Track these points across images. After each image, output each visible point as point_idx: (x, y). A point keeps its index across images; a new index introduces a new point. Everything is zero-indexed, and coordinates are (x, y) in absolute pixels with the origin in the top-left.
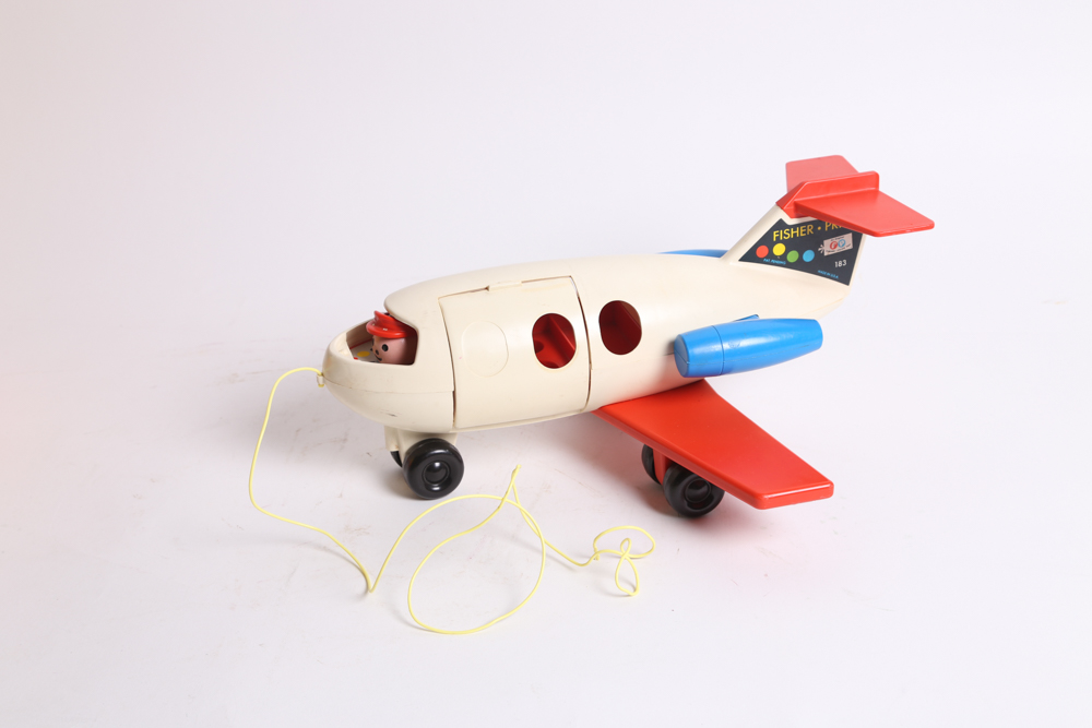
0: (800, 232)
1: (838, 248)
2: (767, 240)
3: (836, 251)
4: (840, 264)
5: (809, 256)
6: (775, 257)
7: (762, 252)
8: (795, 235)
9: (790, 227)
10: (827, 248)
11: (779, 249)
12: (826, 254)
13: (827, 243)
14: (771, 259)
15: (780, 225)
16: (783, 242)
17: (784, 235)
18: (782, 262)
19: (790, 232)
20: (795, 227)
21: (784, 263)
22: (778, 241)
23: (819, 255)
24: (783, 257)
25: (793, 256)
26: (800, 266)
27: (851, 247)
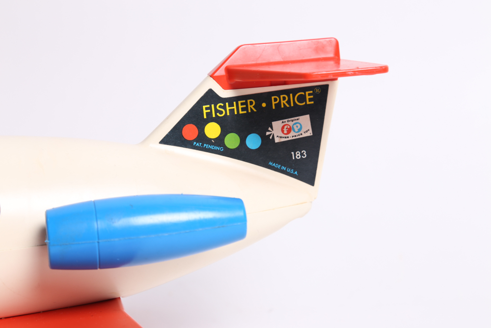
0: (238, 109)
1: (292, 133)
2: (195, 117)
3: (291, 136)
4: (298, 155)
5: (253, 142)
6: (209, 141)
7: (190, 132)
8: (232, 111)
9: (224, 100)
10: (278, 131)
11: (213, 130)
12: (277, 140)
13: (277, 125)
14: (202, 143)
15: (210, 97)
16: (217, 120)
17: (216, 111)
18: (218, 147)
19: (224, 107)
20: (231, 101)
21: (221, 149)
22: (210, 119)
23: (267, 141)
24: (220, 140)
25: (232, 141)
26: (241, 154)
27: (310, 133)
